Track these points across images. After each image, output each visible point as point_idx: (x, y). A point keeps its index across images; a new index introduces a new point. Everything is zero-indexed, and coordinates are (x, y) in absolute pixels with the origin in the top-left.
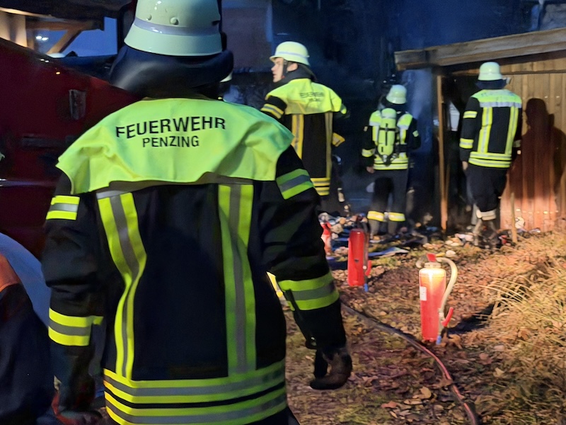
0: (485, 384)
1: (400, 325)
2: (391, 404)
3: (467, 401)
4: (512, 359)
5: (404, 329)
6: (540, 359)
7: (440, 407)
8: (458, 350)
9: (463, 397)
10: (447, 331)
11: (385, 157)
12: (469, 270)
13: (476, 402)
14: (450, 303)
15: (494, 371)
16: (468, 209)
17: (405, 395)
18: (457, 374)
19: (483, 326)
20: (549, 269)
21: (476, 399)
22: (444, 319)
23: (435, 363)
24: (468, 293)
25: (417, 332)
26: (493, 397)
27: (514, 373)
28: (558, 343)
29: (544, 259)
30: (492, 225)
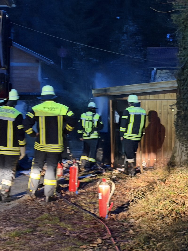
0: (125, 237)
1: (91, 209)
2: (84, 246)
3: (117, 244)
4: (137, 225)
5: (92, 211)
6: (149, 225)
7: (105, 247)
8: (115, 221)
9: (115, 243)
10: (111, 212)
11: (88, 133)
12: (122, 185)
13: (121, 245)
14: (113, 199)
15: (129, 231)
16: (123, 157)
17: (91, 242)
18: (114, 232)
19: (125, 210)
20: (155, 185)
21: (121, 244)
22: (109, 207)
23: (105, 227)
24: (121, 195)
25: (97, 213)
26: (127, 243)
27: (138, 232)
28: (156, 219)
29: (153, 180)
30: (132, 165)
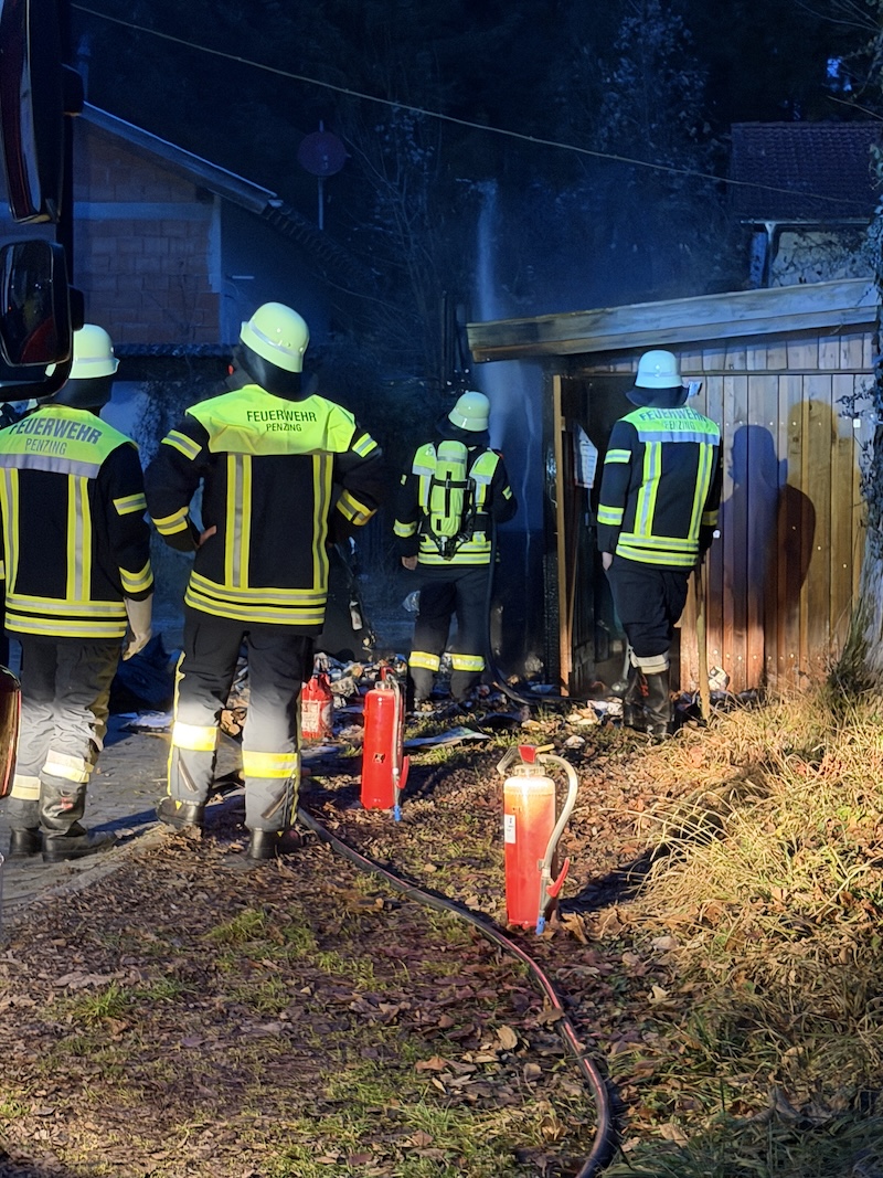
0: (629, 1018)
1: (464, 892)
2: (435, 1063)
3: (592, 1054)
4: (686, 964)
5: (472, 902)
6: (745, 965)
7: (535, 1068)
8: (579, 945)
9: (584, 1047)
10: (558, 906)
11: (444, 540)
12: (611, 778)
13: (611, 1057)
14: (570, 845)
15: (649, 990)
16: (617, 647)
17: (466, 1042)
18: (576, 998)
19: (631, 896)
20: (768, 777)
21: (609, 1051)
22: (551, 882)
23: (531, 972)
24: (607, 824)
25: (497, 909)
26: (641, 1047)
27: (690, 994)
28: (777, 933)
29: (761, 756)
30: (660, 685)
